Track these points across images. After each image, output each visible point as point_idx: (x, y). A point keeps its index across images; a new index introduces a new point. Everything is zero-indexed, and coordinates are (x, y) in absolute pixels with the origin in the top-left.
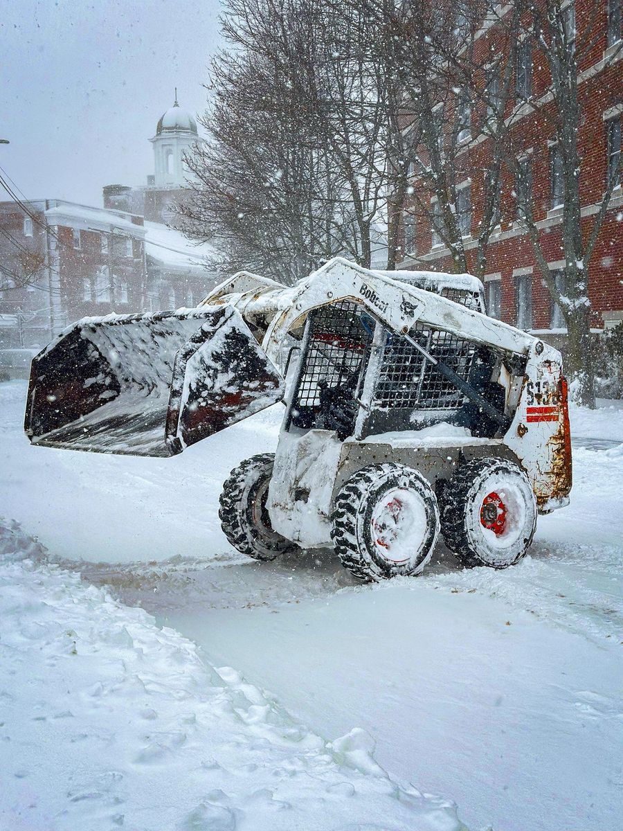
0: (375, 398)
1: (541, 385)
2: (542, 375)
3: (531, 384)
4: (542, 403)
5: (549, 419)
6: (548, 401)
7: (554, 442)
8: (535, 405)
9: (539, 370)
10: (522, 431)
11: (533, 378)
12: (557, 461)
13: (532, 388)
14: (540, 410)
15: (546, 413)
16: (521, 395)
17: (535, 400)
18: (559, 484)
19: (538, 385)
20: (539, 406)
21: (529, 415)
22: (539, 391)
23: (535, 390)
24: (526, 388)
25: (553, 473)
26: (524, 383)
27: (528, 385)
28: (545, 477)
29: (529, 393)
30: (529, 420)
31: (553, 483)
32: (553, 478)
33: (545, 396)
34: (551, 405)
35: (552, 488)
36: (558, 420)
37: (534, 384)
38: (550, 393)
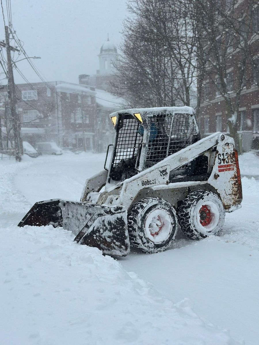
0: (145, 167)
1: (225, 154)
2: (225, 150)
3: (220, 154)
4: (225, 163)
5: (229, 169)
6: (228, 162)
7: (232, 180)
8: (222, 164)
9: (223, 148)
10: (216, 177)
11: (220, 151)
12: (234, 188)
13: (220, 156)
14: (225, 166)
15: (228, 167)
16: (215, 160)
17: (222, 162)
18: (236, 199)
19: (223, 154)
21: (219, 169)
23: (222, 157)
24: (217, 157)
25: (232, 194)
26: (216, 155)
27: (218, 155)
28: (229, 197)
29: (219, 159)
30: (220, 171)
31: (233, 199)
32: (233, 196)
33: (227, 160)
34: (230, 163)
35: (232, 201)
36: (234, 170)
37: (221, 154)
38: (229, 158)
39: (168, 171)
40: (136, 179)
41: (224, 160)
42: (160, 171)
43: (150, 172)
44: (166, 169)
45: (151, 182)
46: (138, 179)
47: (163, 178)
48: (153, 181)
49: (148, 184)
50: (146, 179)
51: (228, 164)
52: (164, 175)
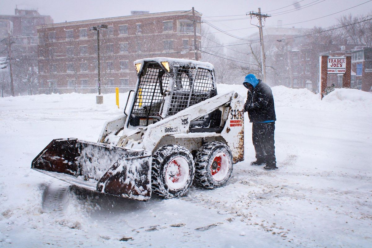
0: (168, 115)
1: (236, 111)
2: (237, 107)
3: (232, 110)
4: (236, 118)
5: (238, 125)
6: (238, 118)
7: (240, 135)
8: (233, 119)
9: (235, 105)
10: (228, 130)
11: (233, 108)
12: (241, 143)
13: (233, 112)
14: (235, 122)
15: (237, 122)
16: (228, 115)
17: (234, 117)
18: (241, 152)
19: (235, 111)
20: (235, 120)
21: (231, 123)
22: (235, 114)
23: (233, 113)
24: (230, 112)
25: (239, 148)
26: (229, 110)
27: (231, 111)
28: (236, 149)
29: (232, 114)
30: (231, 125)
31: (239, 152)
32: (239, 149)
33: (237, 116)
34: (239, 119)
35: (238, 154)
36: (242, 126)
37: (234, 110)
38: (239, 114)
39: (189, 121)
40: (160, 125)
41: (235, 116)
42: (182, 120)
43: (173, 120)
44: (187, 119)
45: (173, 130)
46: (162, 126)
47: (184, 127)
48: (175, 129)
49: (170, 131)
50: (170, 126)
51: (238, 120)
52: (185, 124)
